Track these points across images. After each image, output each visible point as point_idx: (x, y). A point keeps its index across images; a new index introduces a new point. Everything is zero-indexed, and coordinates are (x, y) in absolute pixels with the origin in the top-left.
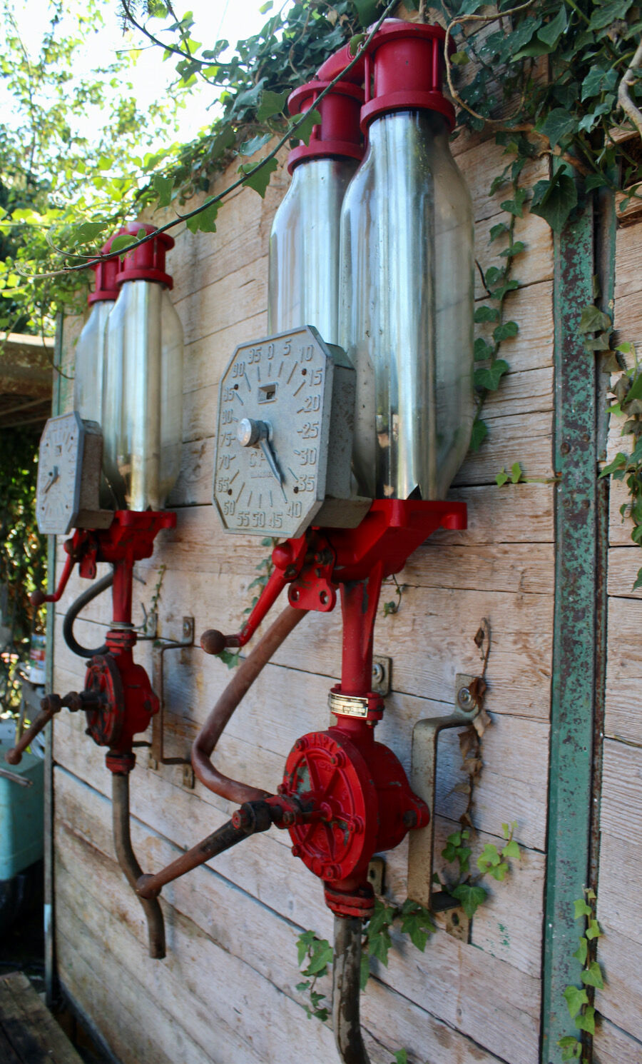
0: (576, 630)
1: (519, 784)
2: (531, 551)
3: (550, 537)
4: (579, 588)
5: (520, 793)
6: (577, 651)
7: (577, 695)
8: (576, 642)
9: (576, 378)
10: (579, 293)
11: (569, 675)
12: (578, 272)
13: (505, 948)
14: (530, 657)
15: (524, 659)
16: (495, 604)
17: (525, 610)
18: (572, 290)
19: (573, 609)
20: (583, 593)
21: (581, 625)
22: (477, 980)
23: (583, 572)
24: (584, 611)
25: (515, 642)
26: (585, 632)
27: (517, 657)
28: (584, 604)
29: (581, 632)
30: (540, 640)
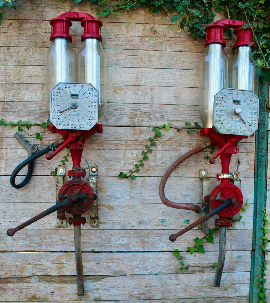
0: (262, 159)
1: (247, 192)
2: (249, 144)
3: (254, 142)
4: (263, 151)
5: (247, 193)
6: (262, 163)
7: (262, 172)
8: (262, 162)
9: (262, 112)
10: (263, 96)
11: (260, 168)
12: (263, 91)
13: (244, 227)
14: (249, 166)
15: (248, 166)
16: (240, 155)
17: (248, 156)
18: (262, 95)
19: (261, 155)
20: (263, 152)
21: (263, 158)
22: (236, 237)
23: (263, 148)
24: (263, 156)
25: (246, 163)
26: (264, 160)
27: (246, 166)
28: (263, 154)
29: (263, 160)
30: (252, 162)
